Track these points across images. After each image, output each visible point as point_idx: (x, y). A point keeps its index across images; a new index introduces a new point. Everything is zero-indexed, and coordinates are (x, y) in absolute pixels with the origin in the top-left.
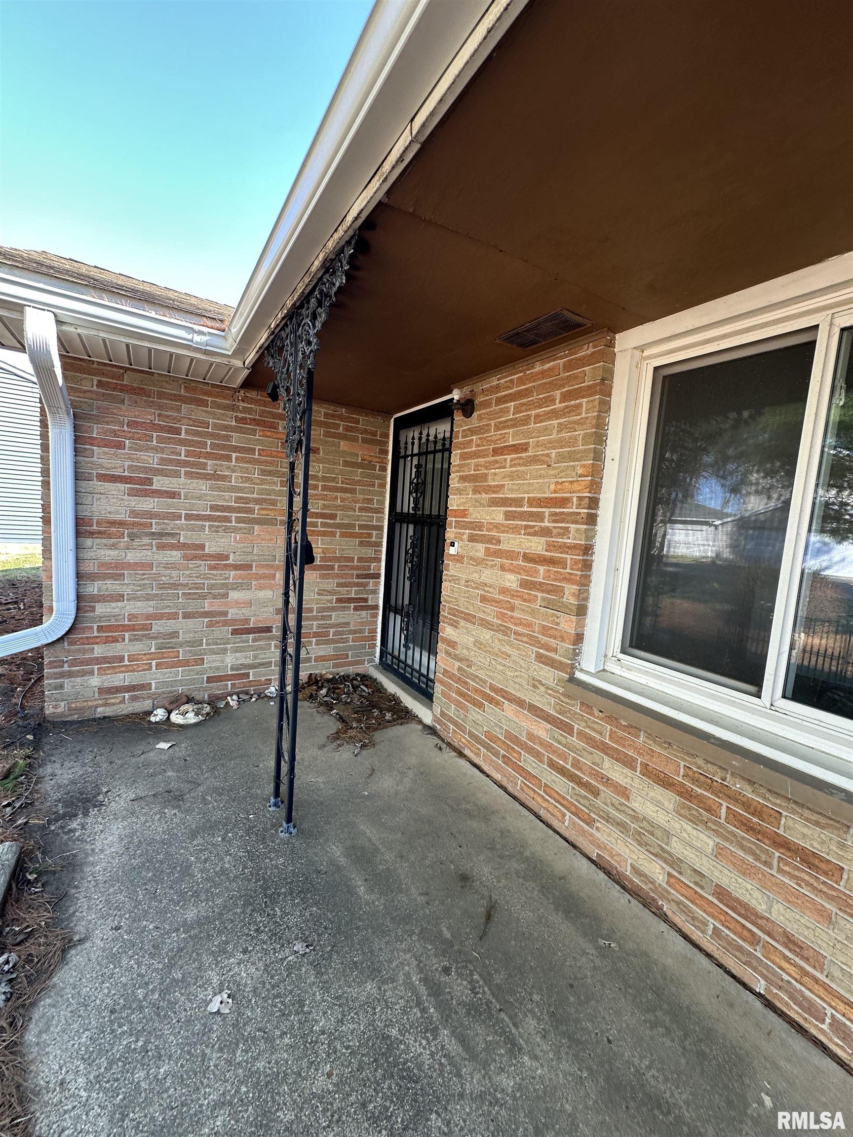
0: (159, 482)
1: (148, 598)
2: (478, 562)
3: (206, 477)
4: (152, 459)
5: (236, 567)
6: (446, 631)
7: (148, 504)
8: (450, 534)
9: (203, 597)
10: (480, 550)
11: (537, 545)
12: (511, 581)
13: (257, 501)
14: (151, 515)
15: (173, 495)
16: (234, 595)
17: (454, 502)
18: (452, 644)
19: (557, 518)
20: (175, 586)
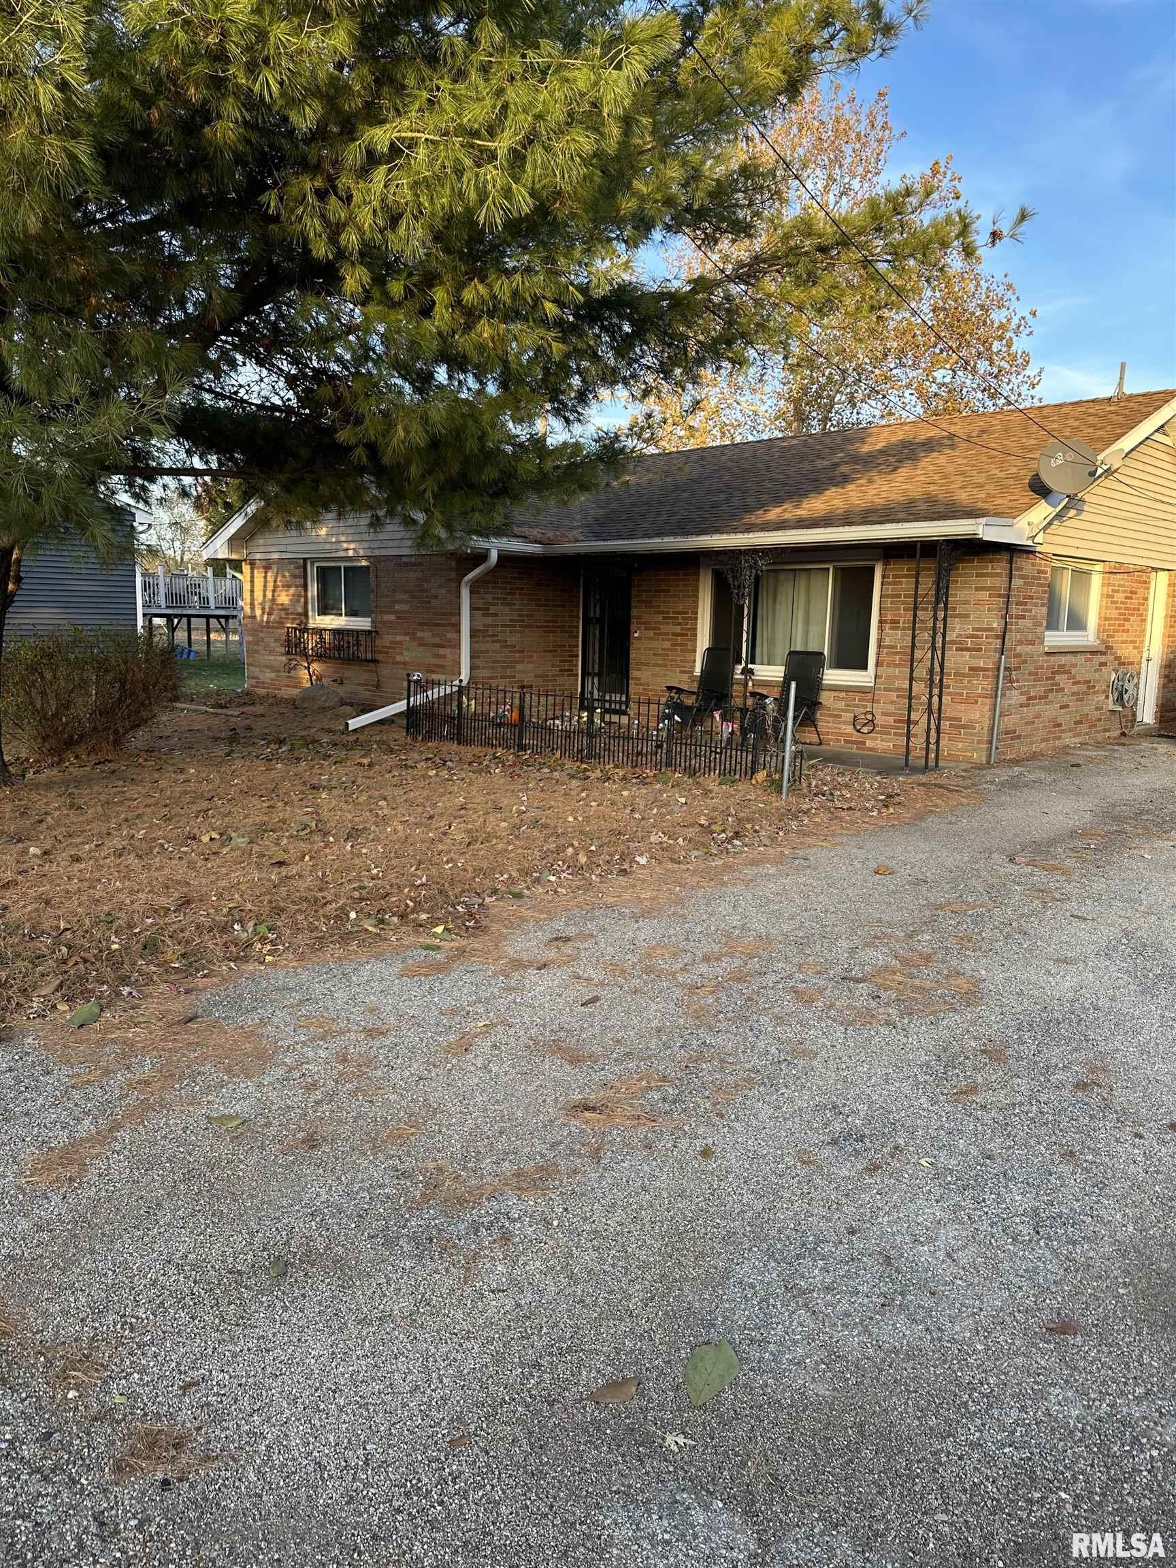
0: (492, 610)
1: (488, 668)
2: (651, 639)
3: (507, 604)
4: (489, 597)
5: (520, 652)
6: (634, 674)
7: (489, 620)
8: (633, 627)
9: (506, 667)
10: (651, 633)
11: (678, 629)
12: (667, 644)
13: (527, 616)
14: (490, 626)
15: (496, 615)
16: (519, 667)
17: (634, 612)
18: (639, 679)
19: (683, 618)
20: (498, 662)
